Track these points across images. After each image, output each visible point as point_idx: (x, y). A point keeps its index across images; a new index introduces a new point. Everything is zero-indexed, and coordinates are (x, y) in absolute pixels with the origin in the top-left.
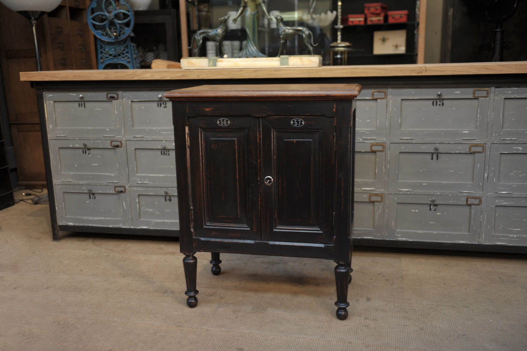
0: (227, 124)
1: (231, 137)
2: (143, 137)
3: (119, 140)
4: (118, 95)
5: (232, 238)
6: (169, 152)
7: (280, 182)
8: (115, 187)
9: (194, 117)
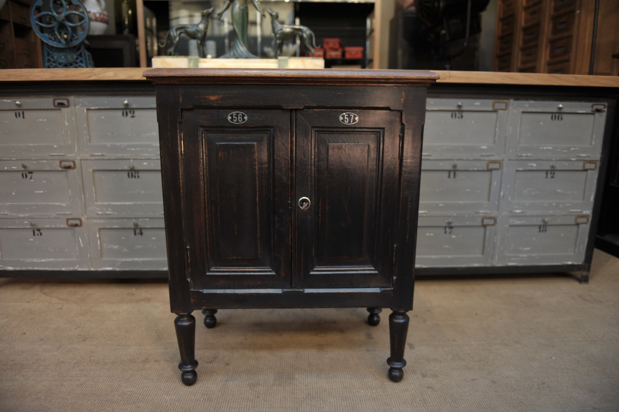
0: (244, 120)
1: (247, 141)
2: (104, 155)
3: (71, 159)
4: (68, 101)
5: (249, 287)
6: (138, 173)
7: (320, 205)
8: (68, 220)
9: (191, 109)
